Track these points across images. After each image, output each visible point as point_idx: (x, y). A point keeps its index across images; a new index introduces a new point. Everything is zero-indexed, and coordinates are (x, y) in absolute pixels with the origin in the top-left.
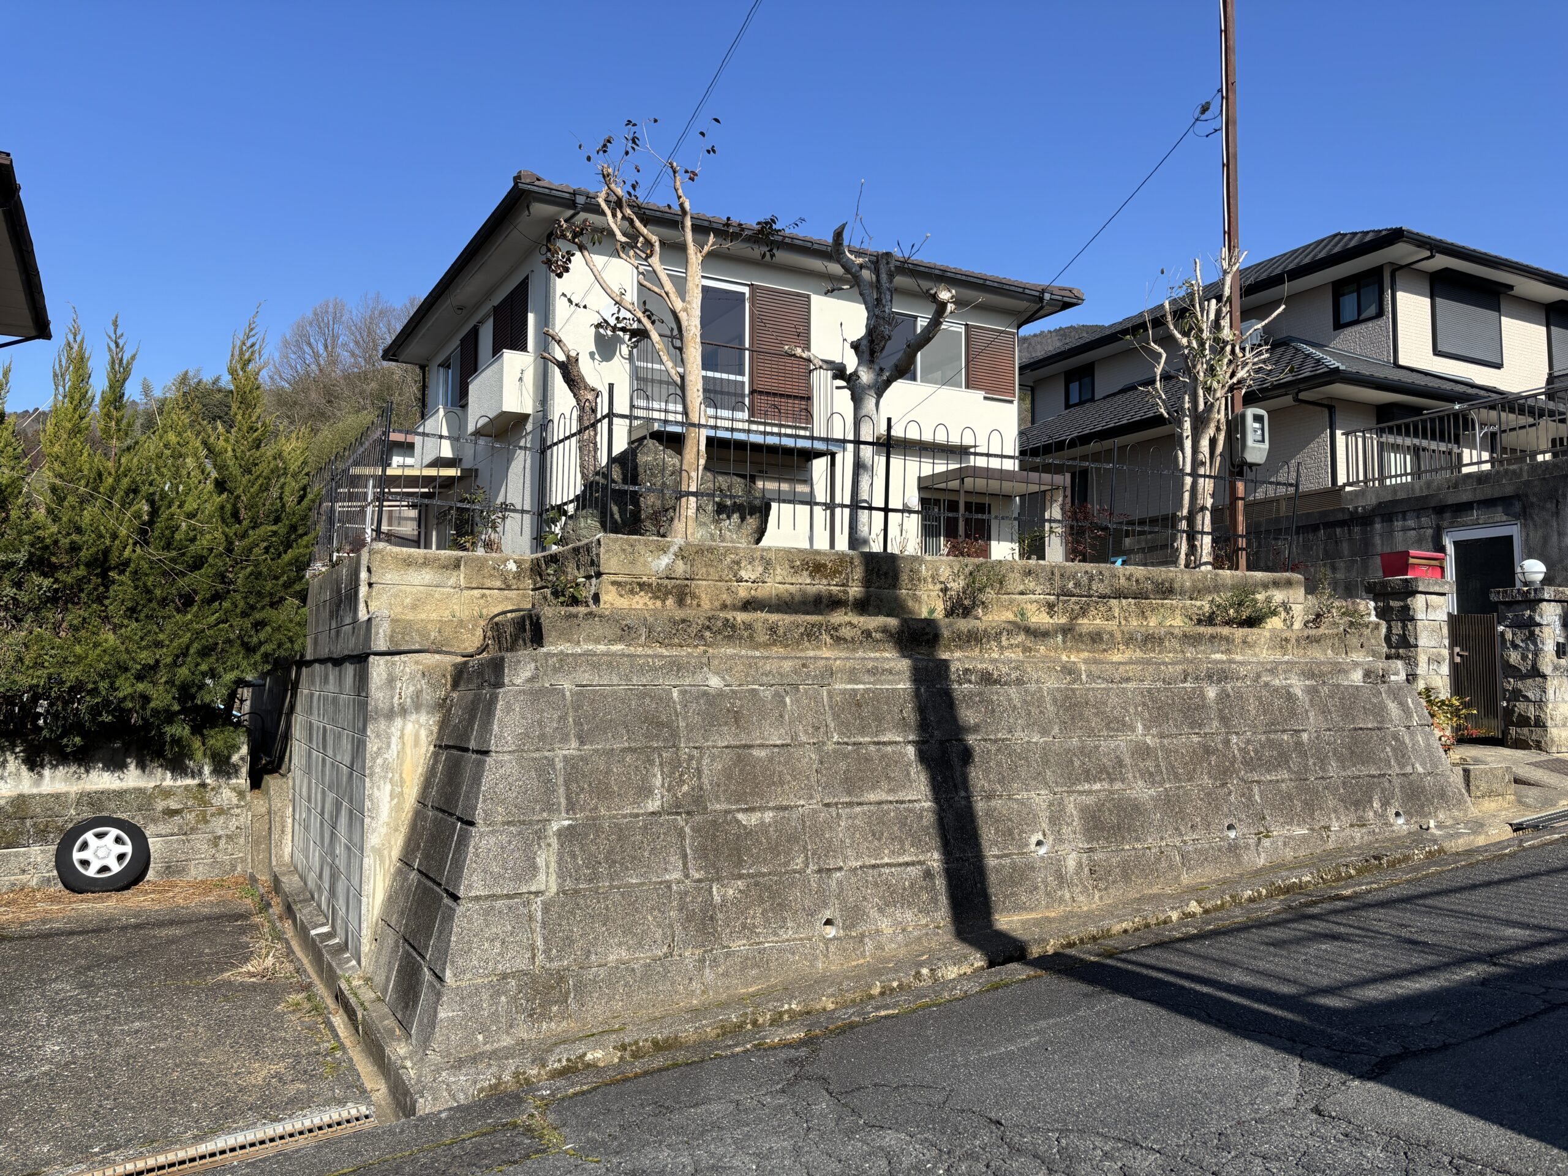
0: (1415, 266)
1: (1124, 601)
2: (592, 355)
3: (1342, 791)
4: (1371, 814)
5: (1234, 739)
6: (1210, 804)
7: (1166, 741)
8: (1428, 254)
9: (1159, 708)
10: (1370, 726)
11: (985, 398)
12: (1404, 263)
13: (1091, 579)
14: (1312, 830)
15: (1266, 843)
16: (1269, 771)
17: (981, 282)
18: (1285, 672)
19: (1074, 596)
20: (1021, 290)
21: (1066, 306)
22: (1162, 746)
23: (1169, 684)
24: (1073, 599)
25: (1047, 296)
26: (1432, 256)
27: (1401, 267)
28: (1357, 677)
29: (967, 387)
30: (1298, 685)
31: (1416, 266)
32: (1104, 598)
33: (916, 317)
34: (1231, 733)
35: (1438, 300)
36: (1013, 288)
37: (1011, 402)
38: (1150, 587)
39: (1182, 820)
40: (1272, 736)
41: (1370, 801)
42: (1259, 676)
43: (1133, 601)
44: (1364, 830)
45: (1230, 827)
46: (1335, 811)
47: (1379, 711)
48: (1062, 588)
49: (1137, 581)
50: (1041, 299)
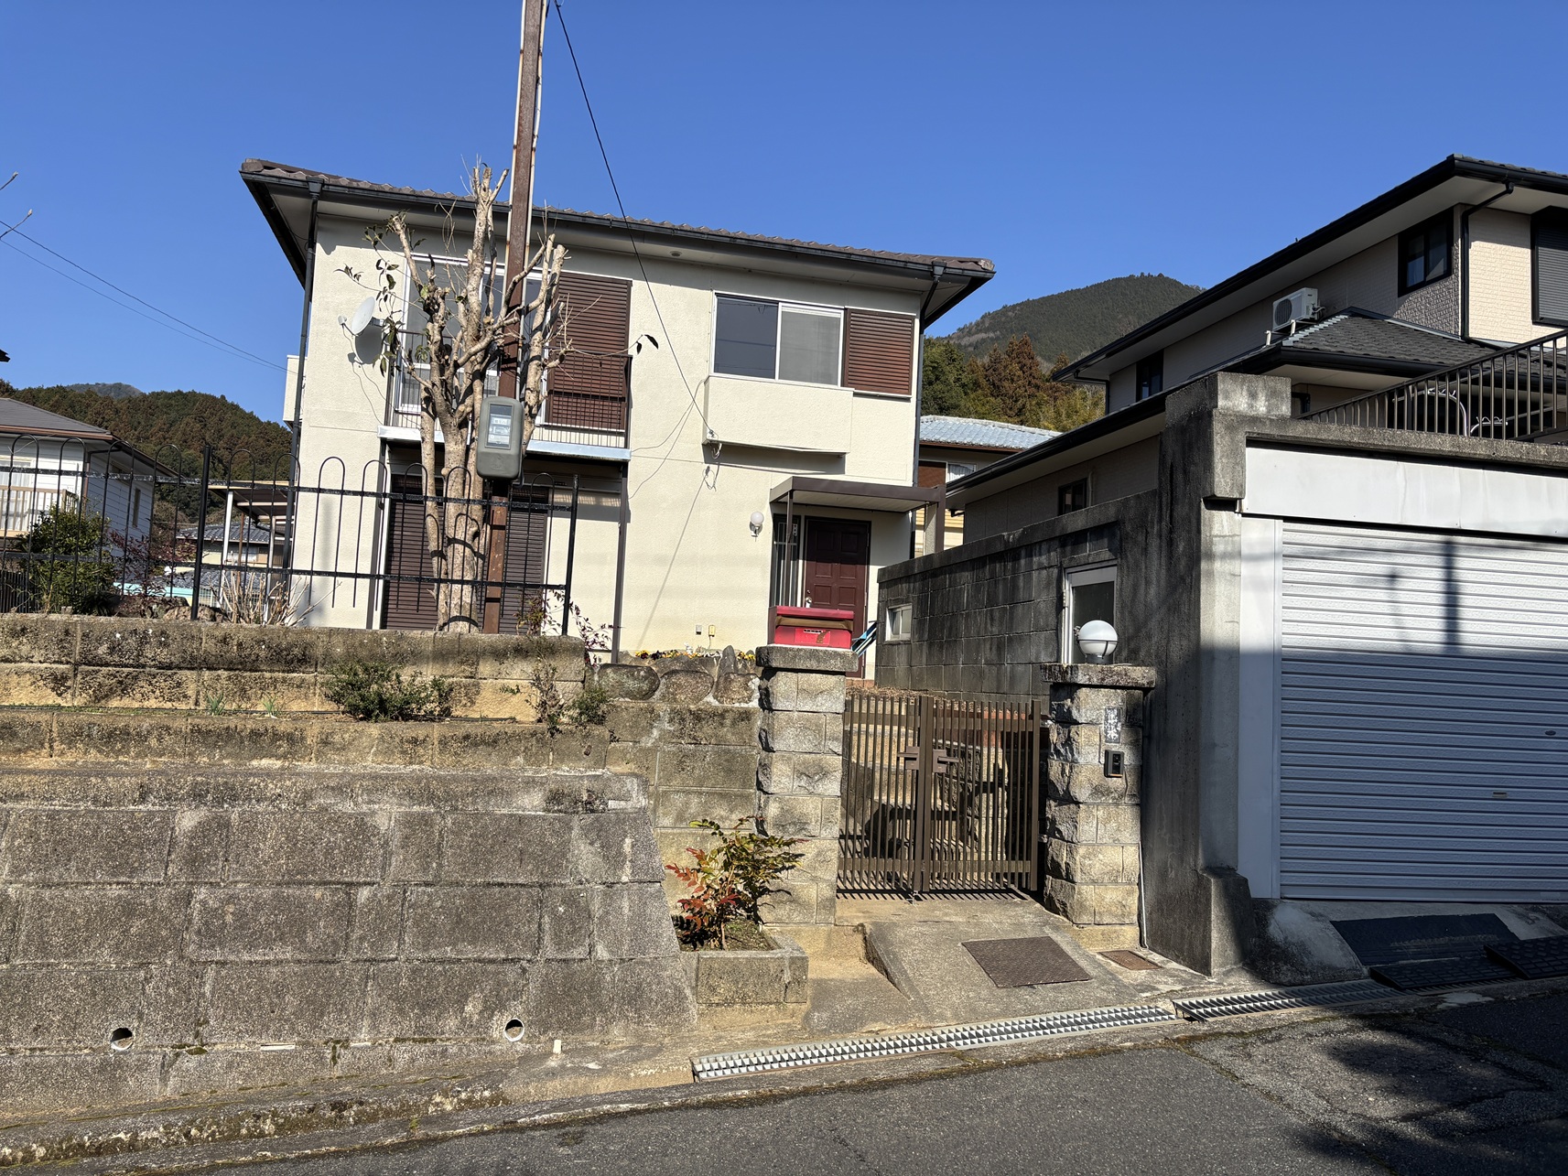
0: (1492, 205)
1: (207, 674)
2: (351, 357)
3: (404, 982)
4: (452, 1023)
5: (202, 893)
6: (94, 994)
7: (47, 894)
8: (1503, 188)
9: (57, 843)
10: (520, 881)
11: (855, 394)
12: (1477, 202)
13: (144, 640)
14: (306, 1044)
15: (189, 1063)
16: (251, 947)
17: (844, 257)
18: (369, 792)
19: (107, 665)
20: (902, 264)
21: (976, 282)
22: (37, 899)
23: (105, 804)
24: (104, 670)
25: (939, 270)
26: (1509, 191)
27: (1475, 208)
28: (531, 803)
29: (843, 385)
30: (387, 814)
31: (1494, 205)
32: (169, 667)
33: (777, 302)
34: (200, 884)
35: (1542, 250)
36: (890, 263)
37: (908, 400)
38: (262, 654)
39: (21, 1016)
40: (287, 891)
41: (462, 1000)
42: (308, 796)
43: (224, 674)
44: (424, 1048)
45: (123, 1034)
46: (373, 1015)
47: (556, 858)
48: (84, 654)
49: (240, 645)
50: (932, 274)
